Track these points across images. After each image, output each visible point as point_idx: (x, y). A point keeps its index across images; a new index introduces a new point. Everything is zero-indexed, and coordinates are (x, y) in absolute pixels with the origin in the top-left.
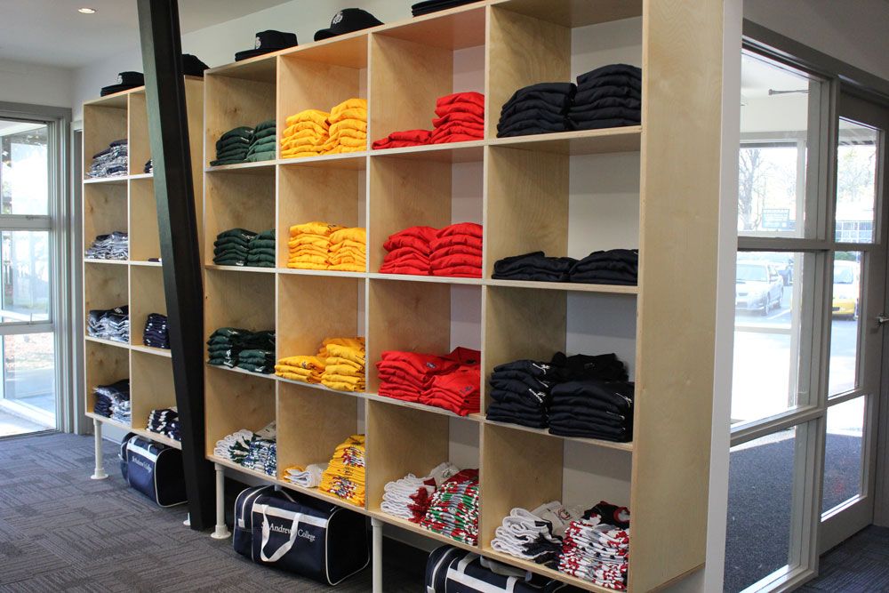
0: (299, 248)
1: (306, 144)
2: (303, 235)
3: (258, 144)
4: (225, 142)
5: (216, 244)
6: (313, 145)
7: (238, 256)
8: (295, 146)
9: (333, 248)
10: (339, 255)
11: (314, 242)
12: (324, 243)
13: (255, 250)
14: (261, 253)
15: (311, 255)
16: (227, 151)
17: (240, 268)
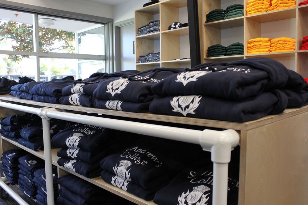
0: (253, 47)
1: (260, 9)
2: (255, 42)
3: (229, 13)
4: (211, 15)
5: (208, 50)
6: (263, 9)
7: (221, 53)
8: (254, 10)
9: (272, 45)
10: (276, 47)
11: (262, 44)
12: (268, 44)
13: (229, 50)
14: (233, 51)
15: (259, 49)
16: (212, 17)
17: (222, 57)
